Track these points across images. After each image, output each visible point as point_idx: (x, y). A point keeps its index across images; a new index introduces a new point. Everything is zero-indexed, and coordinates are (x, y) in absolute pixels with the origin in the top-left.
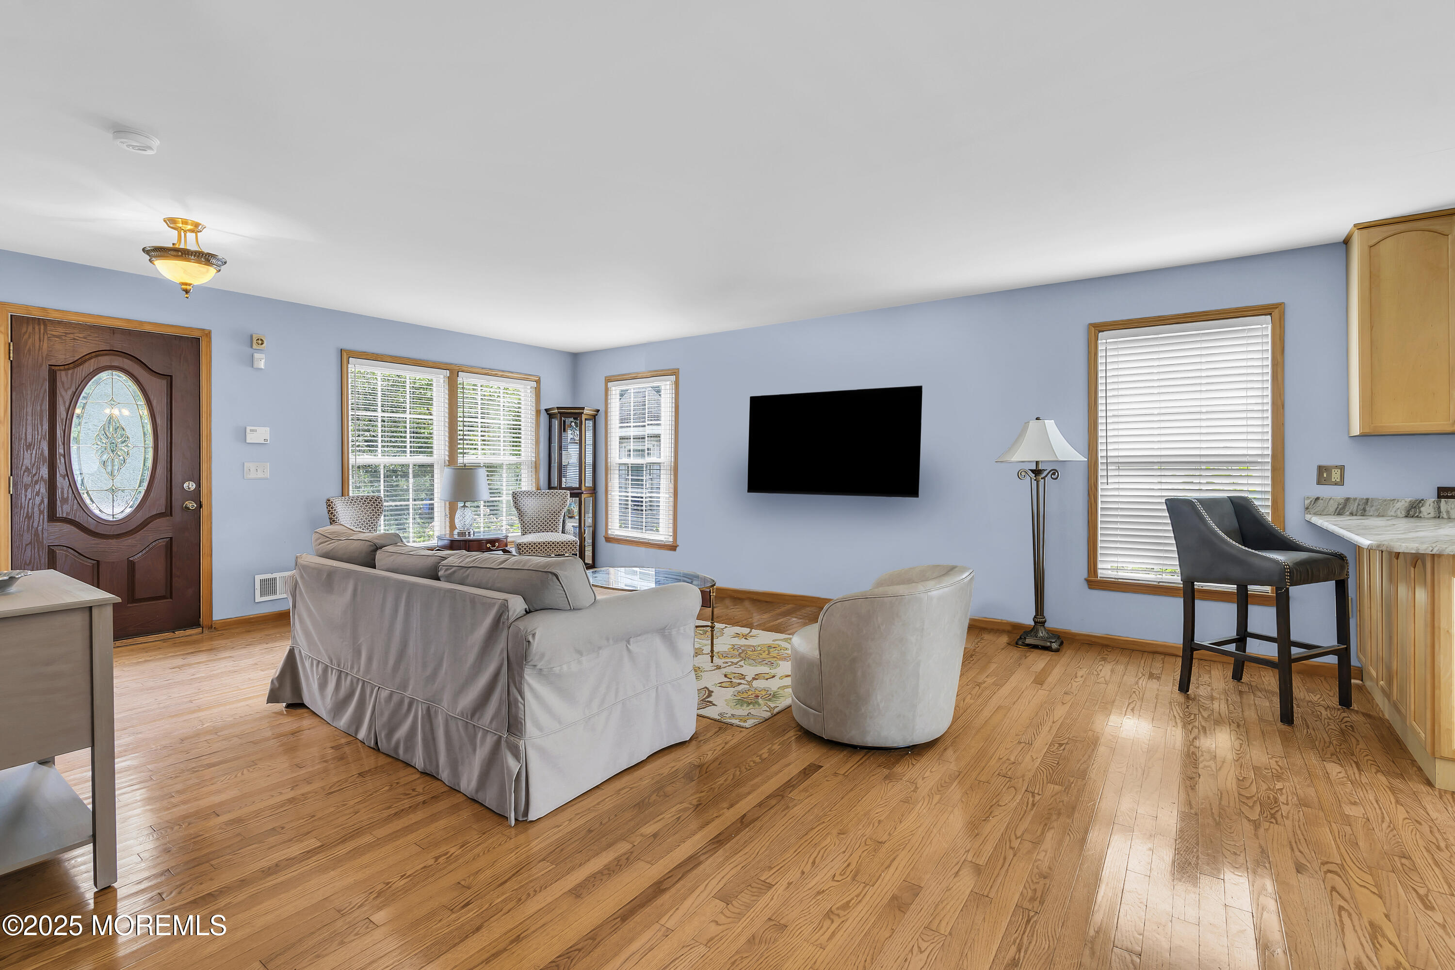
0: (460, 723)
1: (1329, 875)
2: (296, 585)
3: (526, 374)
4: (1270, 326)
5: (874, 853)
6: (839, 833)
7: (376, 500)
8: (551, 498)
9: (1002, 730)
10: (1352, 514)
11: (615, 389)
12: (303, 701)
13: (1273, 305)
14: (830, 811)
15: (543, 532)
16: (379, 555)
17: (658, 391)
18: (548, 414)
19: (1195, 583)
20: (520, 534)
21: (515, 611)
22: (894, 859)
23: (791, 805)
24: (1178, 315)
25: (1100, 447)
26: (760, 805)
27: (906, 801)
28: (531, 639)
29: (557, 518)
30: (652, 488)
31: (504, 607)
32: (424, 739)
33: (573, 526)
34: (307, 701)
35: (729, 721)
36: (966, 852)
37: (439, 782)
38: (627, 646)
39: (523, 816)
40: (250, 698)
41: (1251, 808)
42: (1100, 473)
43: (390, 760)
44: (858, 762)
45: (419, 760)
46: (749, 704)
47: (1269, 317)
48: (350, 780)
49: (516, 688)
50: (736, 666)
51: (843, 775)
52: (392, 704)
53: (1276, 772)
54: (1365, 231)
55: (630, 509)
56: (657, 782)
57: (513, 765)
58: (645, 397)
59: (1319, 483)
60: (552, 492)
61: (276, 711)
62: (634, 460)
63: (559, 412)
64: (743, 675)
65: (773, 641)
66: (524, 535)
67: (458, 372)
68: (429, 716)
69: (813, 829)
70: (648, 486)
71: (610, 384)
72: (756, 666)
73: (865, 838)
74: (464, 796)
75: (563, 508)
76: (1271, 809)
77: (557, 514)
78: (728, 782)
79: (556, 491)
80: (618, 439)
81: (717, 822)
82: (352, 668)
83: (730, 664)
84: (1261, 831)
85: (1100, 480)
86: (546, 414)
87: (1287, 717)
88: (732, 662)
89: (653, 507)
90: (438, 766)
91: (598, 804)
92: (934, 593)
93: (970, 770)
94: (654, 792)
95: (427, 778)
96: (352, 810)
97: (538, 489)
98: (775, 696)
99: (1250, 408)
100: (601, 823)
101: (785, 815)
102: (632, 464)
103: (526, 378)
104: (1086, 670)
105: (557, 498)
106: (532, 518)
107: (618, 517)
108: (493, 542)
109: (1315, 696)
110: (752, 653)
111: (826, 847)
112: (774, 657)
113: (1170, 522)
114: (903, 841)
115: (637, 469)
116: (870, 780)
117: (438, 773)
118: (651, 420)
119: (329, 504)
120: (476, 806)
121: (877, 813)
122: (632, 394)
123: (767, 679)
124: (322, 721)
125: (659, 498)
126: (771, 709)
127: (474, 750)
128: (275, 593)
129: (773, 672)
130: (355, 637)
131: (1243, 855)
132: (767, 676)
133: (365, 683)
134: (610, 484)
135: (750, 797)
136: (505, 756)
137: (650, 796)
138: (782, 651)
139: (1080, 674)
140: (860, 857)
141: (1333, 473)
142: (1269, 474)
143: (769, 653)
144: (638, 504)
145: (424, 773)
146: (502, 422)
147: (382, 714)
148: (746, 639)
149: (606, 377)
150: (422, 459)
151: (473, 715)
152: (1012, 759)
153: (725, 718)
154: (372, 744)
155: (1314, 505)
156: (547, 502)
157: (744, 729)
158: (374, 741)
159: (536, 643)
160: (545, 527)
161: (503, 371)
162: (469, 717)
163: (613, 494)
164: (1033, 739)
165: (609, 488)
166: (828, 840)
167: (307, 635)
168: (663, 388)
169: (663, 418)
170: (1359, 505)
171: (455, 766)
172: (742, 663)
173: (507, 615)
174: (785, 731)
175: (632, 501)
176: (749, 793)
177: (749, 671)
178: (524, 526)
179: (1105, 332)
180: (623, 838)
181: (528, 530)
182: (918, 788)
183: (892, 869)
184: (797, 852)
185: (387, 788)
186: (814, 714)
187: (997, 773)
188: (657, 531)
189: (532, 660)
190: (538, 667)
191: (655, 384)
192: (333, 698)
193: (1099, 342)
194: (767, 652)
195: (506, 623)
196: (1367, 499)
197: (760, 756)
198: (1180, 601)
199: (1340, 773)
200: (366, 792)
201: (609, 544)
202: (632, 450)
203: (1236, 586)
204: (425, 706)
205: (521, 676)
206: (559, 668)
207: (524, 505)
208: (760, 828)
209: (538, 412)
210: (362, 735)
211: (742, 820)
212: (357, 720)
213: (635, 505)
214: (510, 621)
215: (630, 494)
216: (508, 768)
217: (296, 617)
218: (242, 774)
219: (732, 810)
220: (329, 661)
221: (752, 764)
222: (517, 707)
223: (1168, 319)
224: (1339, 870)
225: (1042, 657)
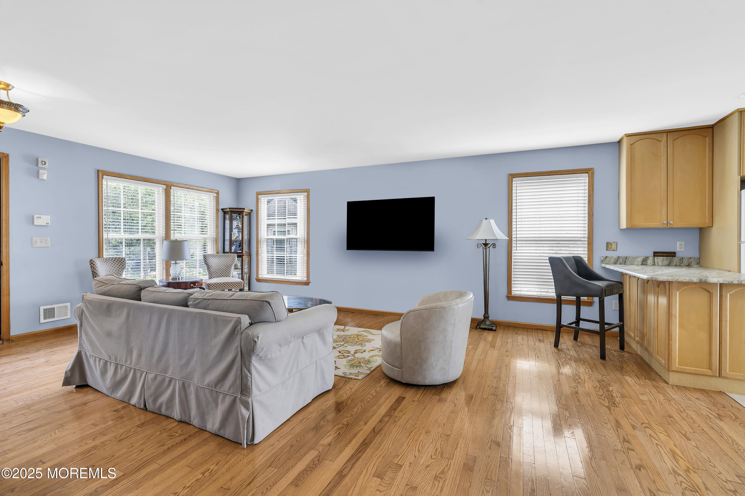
0: (207, 391)
1: (646, 429)
2: (82, 312)
3: (211, 189)
4: (587, 178)
5: (447, 442)
6: (426, 433)
7: (121, 260)
8: (226, 258)
9: (485, 372)
10: (620, 264)
11: (264, 200)
12: (88, 383)
13: (589, 169)
14: (417, 421)
15: (222, 277)
16: (143, 293)
17: (295, 200)
18: (223, 211)
19: (562, 297)
20: (208, 278)
21: (245, 324)
22: (458, 444)
23: (396, 420)
24: (549, 171)
25: (513, 233)
26: (381, 421)
27: (453, 412)
28: (256, 340)
29: (229, 269)
30: (291, 252)
31: (238, 322)
32: (181, 401)
33: (237, 273)
34: (90, 382)
35: (350, 376)
36: (490, 436)
37: (191, 426)
38: (302, 340)
39: (251, 442)
40: (48, 384)
41: (604, 400)
42: (513, 245)
43: (155, 415)
44: (422, 393)
45: (177, 413)
46: (357, 367)
47: (587, 174)
48: (132, 430)
49: (247, 369)
50: (343, 346)
51: (417, 401)
52: (157, 382)
53: (607, 383)
54: (629, 137)
55: (275, 263)
56: (321, 414)
57: (245, 413)
58: (286, 203)
59: (607, 250)
60: (227, 255)
61: (69, 390)
62: (277, 237)
63: (230, 211)
64: (348, 351)
65: (358, 332)
66: (210, 279)
67: (171, 186)
68: (184, 388)
69: (412, 432)
70: (288, 250)
71: (260, 196)
72: (354, 346)
73: (440, 434)
74: (210, 433)
75: (233, 264)
76: (612, 400)
77: (229, 267)
78: (359, 410)
79: (229, 254)
80: (266, 226)
81: (361, 433)
82: (126, 361)
83: (340, 345)
84: (612, 411)
85: (513, 249)
86: (222, 212)
87: (603, 356)
88: (341, 345)
89: (292, 262)
90: (190, 417)
91: (292, 430)
92: (460, 305)
93: (477, 393)
94: (321, 420)
95: (183, 424)
96: (138, 449)
97: (218, 253)
98: (368, 362)
99: (579, 215)
100: (297, 441)
101: (395, 426)
102: (276, 239)
103: (210, 191)
104: (511, 339)
105: (230, 258)
106: (215, 269)
107: (266, 268)
108: (194, 283)
109: (609, 346)
110: (350, 339)
111: (422, 441)
112: (362, 341)
113: (551, 268)
114: (459, 433)
115: (280, 242)
116: (431, 403)
117: (190, 421)
118: (290, 215)
119: (92, 263)
120: (219, 438)
121: (441, 420)
122: (276, 202)
123: (362, 353)
124: (103, 395)
125: (296, 257)
126: (369, 369)
127: (217, 406)
128: (54, 316)
129: (364, 348)
130: (128, 342)
131: (609, 423)
132: (362, 351)
133: (136, 370)
134: (260, 250)
135: (374, 417)
136: (239, 407)
137: (320, 422)
138: (365, 337)
139: (509, 341)
140: (441, 444)
141: (613, 245)
142: (586, 246)
143: (358, 339)
144: (281, 261)
145: (180, 422)
146: (196, 216)
147: (149, 388)
148: (343, 331)
149: (257, 193)
150: (148, 236)
151: (216, 386)
152: (494, 386)
153: (347, 375)
154: (142, 406)
155: (605, 259)
156: (224, 260)
157: (358, 380)
158: (143, 404)
159: (259, 342)
160: (223, 274)
161: (198, 187)
162: (213, 387)
163: (262, 255)
164: (500, 375)
165: (259, 252)
166: (422, 437)
167: (91, 343)
168: (298, 198)
169: (298, 215)
170: (623, 259)
171: (203, 416)
172: (346, 345)
173: (240, 327)
174: (379, 381)
175: (276, 259)
176: (373, 416)
177: (352, 349)
178: (210, 274)
179: (516, 178)
180: (312, 448)
181: (213, 276)
182: (456, 405)
183: (459, 449)
184: (408, 445)
185: (158, 433)
186: (397, 370)
187: (490, 393)
188: (295, 274)
189: (257, 352)
190: (260, 356)
191: (293, 197)
192: (112, 380)
193: (513, 182)
194: (357, 338)
195: (240, 331)
196: (627, 257)
197: (372, 394)
198: (555, 305)
199: (632, 380)
200: (145, 437)
201: (259, 283)
202: (276, 232)
203: (575, 297)
204: (181, 382)
205: (250, 362)
206: (270, 355)
207: (210, 262)
208: (385, 435)
209: (217, 210)
210: (134, 401)
211: (374, 431)
212: (130, 392)
213: (278, 261)
214: (242, 330)
215: (275, 255)
216: (242, 415)
217: (83, 332)
218: (55, 433)
219: (367, 425)
220: (108, 358)
221: (369, 399)
222: (247, 379)
223: (544, 173)
224: (649, 426)
225: (490, 334)
